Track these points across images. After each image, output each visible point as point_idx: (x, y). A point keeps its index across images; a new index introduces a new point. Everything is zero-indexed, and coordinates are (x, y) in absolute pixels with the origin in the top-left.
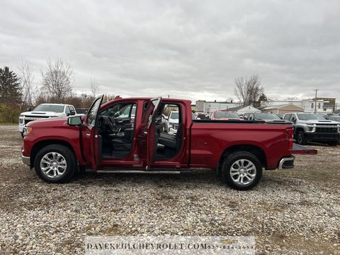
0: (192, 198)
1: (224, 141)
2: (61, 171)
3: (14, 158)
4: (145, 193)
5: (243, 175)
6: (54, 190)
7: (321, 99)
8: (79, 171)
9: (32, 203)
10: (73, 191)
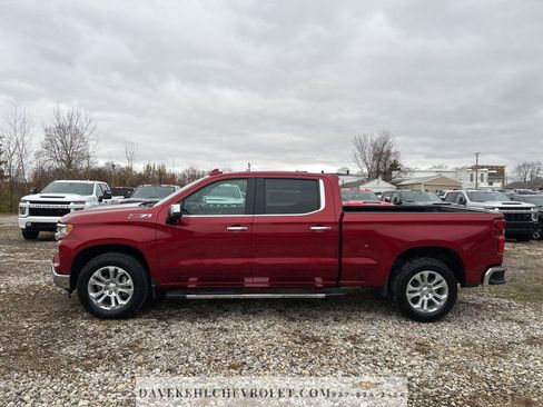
0: (352, 338)
1: (398, 240)
2: (124, 298)
3: (25, 274)
4: (270, 332)
5: (427, 296)
6: (116, 332)
7: (483, 167)
8: (154, 296)
9: (87, 357)
10: (150, 332)
